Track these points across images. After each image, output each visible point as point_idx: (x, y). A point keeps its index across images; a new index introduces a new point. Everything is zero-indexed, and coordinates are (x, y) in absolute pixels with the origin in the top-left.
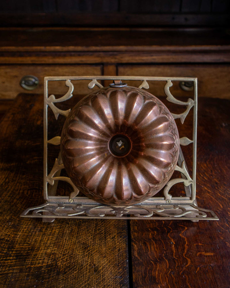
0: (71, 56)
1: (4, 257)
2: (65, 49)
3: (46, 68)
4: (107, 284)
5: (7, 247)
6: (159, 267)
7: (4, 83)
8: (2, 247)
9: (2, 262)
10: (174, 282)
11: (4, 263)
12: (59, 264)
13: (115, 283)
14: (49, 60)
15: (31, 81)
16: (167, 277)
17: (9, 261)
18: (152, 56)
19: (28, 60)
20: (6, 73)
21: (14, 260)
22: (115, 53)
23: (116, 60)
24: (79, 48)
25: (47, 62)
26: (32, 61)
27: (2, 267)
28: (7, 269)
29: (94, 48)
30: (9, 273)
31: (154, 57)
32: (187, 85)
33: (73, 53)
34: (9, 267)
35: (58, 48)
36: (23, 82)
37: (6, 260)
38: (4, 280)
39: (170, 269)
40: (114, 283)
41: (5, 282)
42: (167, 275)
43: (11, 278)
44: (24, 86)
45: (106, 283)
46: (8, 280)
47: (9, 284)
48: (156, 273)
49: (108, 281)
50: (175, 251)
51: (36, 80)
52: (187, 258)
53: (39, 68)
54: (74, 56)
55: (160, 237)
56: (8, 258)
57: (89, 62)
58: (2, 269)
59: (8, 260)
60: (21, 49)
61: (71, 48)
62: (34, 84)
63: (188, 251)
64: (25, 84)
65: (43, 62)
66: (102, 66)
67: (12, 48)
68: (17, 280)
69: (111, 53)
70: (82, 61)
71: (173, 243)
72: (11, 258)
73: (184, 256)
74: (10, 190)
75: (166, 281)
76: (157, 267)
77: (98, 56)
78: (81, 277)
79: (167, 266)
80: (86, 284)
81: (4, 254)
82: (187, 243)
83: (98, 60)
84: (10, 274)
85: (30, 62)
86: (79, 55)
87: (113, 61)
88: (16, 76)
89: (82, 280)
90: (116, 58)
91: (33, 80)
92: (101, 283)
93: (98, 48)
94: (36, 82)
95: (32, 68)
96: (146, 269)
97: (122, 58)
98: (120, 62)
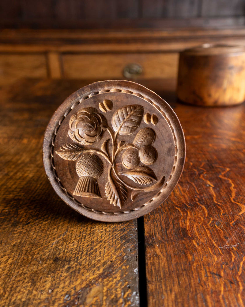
4: (97, 240)
6: (191, 215)
10: (222, 237)
12: (20, 212)
13: (113, 238)
16: (208, 229)
39: (211, 218)
40: (111, 238)
42: (207, 226)
45: (95, 238)
48: (186, 224)
49: (100, 235)
50: (215, 195)
52: (238, 203)
55: (188, 180)
63: (237, 194)
71: (209, 186)
73: (233, 201)
75: (207, 235)
76: (187, 215)
78: (54, 229)
79: (204, 214)
80: (59, 239)
82: (233, 185)
89: (54, 233)
92: (87, 237)
96: (168, 217)
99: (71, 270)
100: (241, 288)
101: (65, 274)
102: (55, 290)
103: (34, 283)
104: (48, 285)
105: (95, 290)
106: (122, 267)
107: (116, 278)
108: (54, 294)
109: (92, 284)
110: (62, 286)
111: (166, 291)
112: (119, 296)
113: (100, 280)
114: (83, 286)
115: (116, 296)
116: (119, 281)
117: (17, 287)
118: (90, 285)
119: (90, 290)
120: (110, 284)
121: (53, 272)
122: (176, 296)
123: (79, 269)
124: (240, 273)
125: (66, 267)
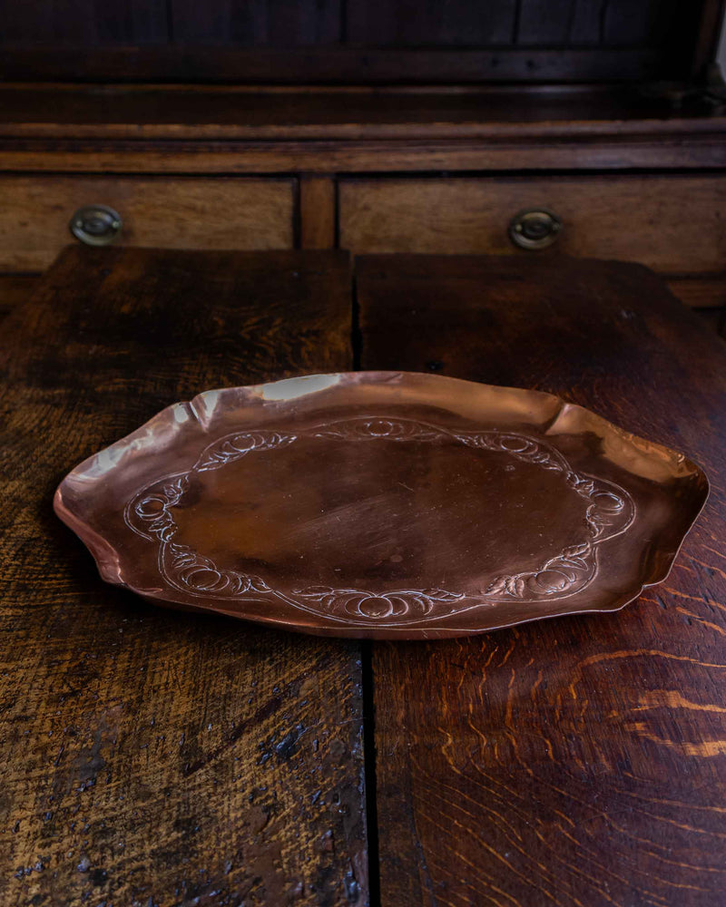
0: (211, 151)
1: (40, 574)
2: (196, 131)
3: (143, 185)
5: (47, 554)
7: (24, 224)
8: (34, 555)
9: (35, 582)
11: (41, 585)
14: (152, 163)
15: (100, 220)
17: (54, 582)
18: (433, 151)
19: (93, 161)
20: (32, 197)
21: (66, 581)
22: (332, 143)
23: (335, 164)
24: (234, 130)
25: (147, 169)
26: (104, 165)
27: (34, 593)
28: (49, 596)
29: (273, 130)
30: (54, 605)
31: (439, 156)
32: (528, 232)
33: (216, 144)
34: (54, 593)
35: (176, 129)
36: (79, 223)
37: (45, 579)
38: (42, 618)
41: (44, 622)
43: (59, 614)
44: (80, 233)
46: (51, 618)
47: (53, 626)
51: (114, 219)
53: (123, 185)
54: (220, 151)
56: (51, 576)
57: (258, 170)
58: (35, 596)
59: (52, 579)
60: (74, 129)
61: (212, 129)
62: (110, 230)
64: (83, 228)
65: (135, 169)
66: (295, 180)
67: (51, 128)
68: (76, 618)
69: (321, 143)
70: (239, 166)
72: (59, 576)
74: (53, 442)
77: (285, 153)
81: (39, 568)
83: (284, 163)
84: (57, 607)
85: (97, 169)
86: (234, 150)
87: (325, 165)
88: (58, 208)
90: (333, 159)
91: (107, 218)
93: (285, 130)
94: (115, 224)
95: (102, 184)
97: (350, 157)
98: (345, 169)
99: (275, 663)
100: (484, 679)
101: (269, 667)
102: (260, 684)
103: (231, 677)
104: (250, 679)
105: (308, 683)
106: (340, 658)
107: (333, 670)
108: (259, 686)
109: (305, 677)
110: (266, 679)
111: (395, 683)
112: (338, 688)
113: (314, 673)
114: (293, 679)
115: (335, 688)
116: (337, 674)
117: (210, 681)
118: (301, 679)
119: (303, 682)
120: (327, 676)
121: (253, 665)
122: (406, 688)
123: (286, 662)
124: (487, 665)
125: (268, 659)
